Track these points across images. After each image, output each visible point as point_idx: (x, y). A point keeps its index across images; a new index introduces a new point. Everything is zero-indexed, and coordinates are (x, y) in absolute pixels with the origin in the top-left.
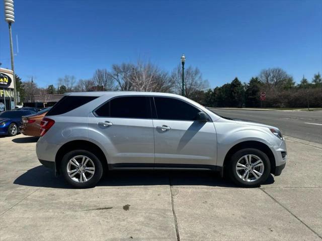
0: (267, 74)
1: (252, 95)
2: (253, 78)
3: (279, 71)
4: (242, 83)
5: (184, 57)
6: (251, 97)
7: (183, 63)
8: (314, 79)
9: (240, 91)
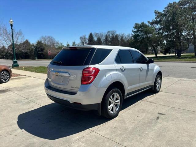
0: (44, 39)
1: (41, 52)
2: (38, 41)
3: (51, 38)
4: (31, 43)
5: (12, 20)
6: (40, 53)
7: (12, 25)
8: (73, 44)
9: (30, 48)
